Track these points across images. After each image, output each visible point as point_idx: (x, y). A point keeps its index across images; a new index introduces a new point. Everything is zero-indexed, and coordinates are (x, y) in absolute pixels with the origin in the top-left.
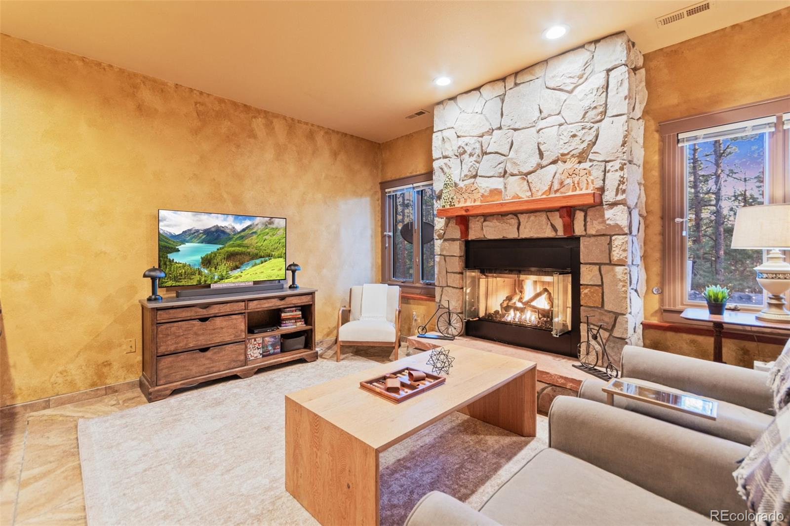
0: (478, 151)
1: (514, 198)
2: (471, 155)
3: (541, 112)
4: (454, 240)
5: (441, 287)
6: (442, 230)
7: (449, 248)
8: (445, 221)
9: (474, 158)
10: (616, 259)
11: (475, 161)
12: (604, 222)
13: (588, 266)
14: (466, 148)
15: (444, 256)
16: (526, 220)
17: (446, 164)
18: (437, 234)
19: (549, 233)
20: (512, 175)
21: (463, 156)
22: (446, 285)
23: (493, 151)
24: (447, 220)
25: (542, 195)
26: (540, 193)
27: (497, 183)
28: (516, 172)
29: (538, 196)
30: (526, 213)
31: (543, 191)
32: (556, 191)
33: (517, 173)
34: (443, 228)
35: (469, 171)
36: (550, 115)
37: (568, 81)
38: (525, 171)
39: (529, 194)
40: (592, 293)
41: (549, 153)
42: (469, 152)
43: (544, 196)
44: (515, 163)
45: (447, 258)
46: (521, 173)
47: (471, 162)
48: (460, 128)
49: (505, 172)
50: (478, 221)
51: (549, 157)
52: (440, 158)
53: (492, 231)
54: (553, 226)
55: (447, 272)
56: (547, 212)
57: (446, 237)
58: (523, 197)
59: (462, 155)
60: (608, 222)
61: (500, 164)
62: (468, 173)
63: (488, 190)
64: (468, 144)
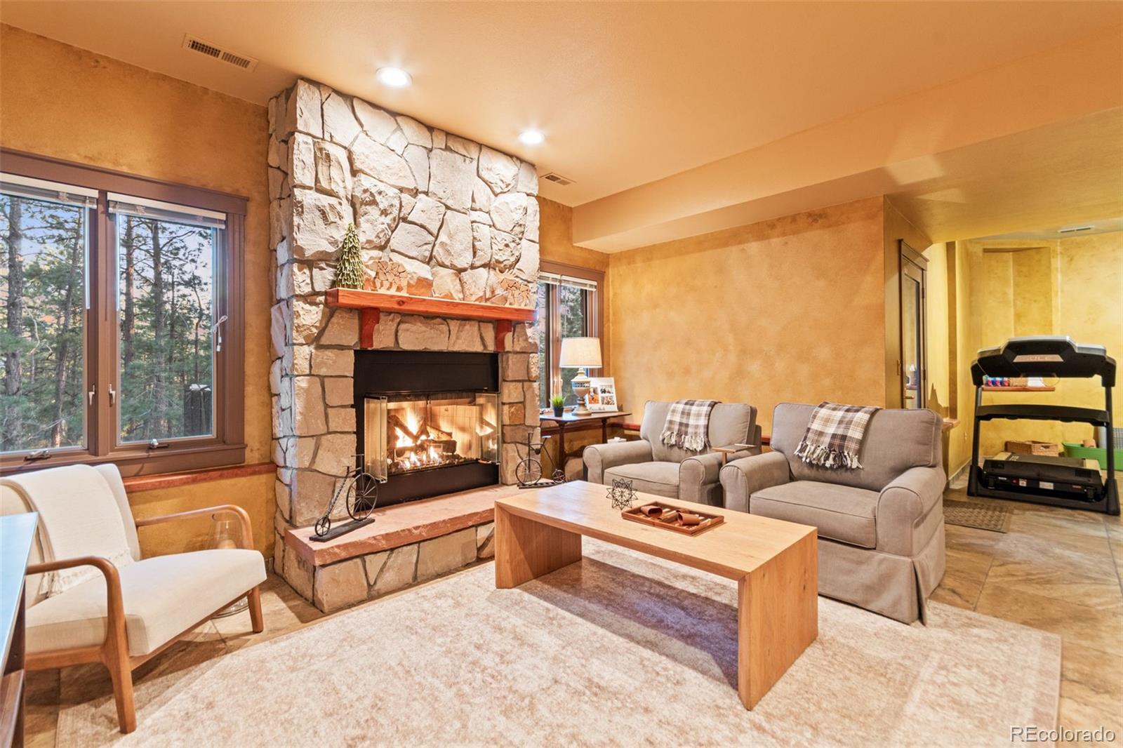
0: (395, 212)
1: (446, 296)
2: (384, 213)
3: (473, 201)
4: (341, 348)
5: (312, 436)
6: (316, 327)
7: (335, 362)
8: (323, 313)
9: (388, 220)
10: (534, 375)
11: (388, 224)
12: (526, 339)
13: (514, 383)
14: (378, 198)
15: (322, 378)
16: (457, 328)
17: (332, 207)
18: (305, 333)
19: (478, 348)
20: (443, 265)
21: (367, 207)
22: (325, 431)
23: (418, 222)
24: (327, 310)
25: (476, 300)
26: (474, 298)
27: (424, 271)
28: (447, 263)
29: (472, 300)
30: (458, 320)
31: (478, 296)
32: (487, 300)
33: (449, 264)
34: (318, 324)
35: (378, 236)
36: (480, 210)
37: (500, 184)
38: (459, 267)
39: (461, 296)
40: (517, 410)
41: (482, 253)
42: (382, 206)
43: (477, 303)
44: (448, 251)
45: (326, 380)
46: (453, 267)
47: (383, 224)
48: (363, 157)
49: (431, 258)
50: (392, 320)
51: (483, 257)
52: (310, 188)
53: (414, 338)
54: (482, 339)
55: (327, 406)
56: (479, 322)
57: (324, 341)
58: (456, 298)
59: (366, 205)
60: (530, 340)
61: (426, 244)
62: (375, 240)
63: (415, 277)
64: (383, 194)
